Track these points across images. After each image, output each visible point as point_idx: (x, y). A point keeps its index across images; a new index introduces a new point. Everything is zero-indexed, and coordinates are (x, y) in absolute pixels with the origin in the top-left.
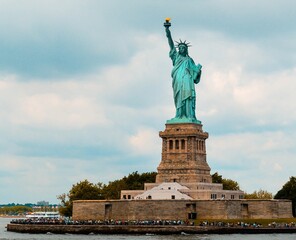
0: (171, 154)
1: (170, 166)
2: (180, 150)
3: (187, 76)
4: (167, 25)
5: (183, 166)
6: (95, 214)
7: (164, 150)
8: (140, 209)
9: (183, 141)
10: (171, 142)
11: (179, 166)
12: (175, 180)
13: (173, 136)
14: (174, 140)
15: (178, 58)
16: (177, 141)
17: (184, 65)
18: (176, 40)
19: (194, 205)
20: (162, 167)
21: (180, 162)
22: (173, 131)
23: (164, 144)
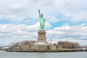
1: (40, 39)
4: (39, 11)
5: (43, 39)
7: (39, 35)
9: (43, 34)
10: (40, 34)
11: (42, 39)
12: (41, 41)
16: (41, 34)
17: (42, 19)
18: (41, 14)
19: (49, 46)
20: (38, 39)
21: (42, 38)
22: (40, 32)
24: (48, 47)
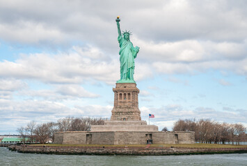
0: (121, 102)
1: (120, 110)
2: (127, 100)
3: (131, 54)
4: (118, 20)
5: (130, 110)
6: (79, 141)
7: (116, 99)
8: (121, 137)
9: (129, 94)
10: (121, 94)
11: (127, 110)
12: (124, 119)
13: (122, 91)
14: (123, 93)
15: (124, 42)
16: (125, 94)
17: (128, 47)
19: (151, 135)
20: (115, 111)
21: (127, 108)
22: (122, 88)
23: (116, 95)
24: (149, 138)
